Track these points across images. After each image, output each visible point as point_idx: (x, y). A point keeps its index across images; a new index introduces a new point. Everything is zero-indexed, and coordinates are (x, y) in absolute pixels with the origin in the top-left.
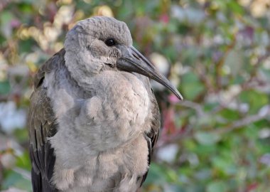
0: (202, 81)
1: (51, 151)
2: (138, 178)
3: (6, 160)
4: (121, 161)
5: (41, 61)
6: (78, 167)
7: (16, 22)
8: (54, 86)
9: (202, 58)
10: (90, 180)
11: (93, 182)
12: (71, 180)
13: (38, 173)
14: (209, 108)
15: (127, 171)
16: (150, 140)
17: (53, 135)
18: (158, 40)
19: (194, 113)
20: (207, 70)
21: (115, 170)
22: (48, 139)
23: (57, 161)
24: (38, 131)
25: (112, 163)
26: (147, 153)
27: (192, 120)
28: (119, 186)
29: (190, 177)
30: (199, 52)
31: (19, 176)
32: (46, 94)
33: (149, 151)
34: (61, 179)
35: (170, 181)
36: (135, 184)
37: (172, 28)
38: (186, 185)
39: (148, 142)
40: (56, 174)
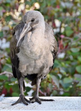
0: (72, 29)
1: (18, 59)
2: (50, 68)
3: (3, 61)
4: (43, 62)
5: (14, 25)
6: (28, 64)
7: (4, 11)
8: (18, 35)
9: (72, 21)
10: (33, 69)
11: (34, 70)
12: (25, 69)
13: (14, 67)
14: (75, 39)
15: (46, 65)
16: (54, 54)
17: (18, 53)
18: (56, 15)
19: (70, 41)
20: (74, 25)
21: (42, 65)
22: (17, 54)
23: (20, 62)
24: (13, 51)
25: (40, 63)
26: (53, 59)
27: (70, 44)
28: (43, 71)
29: (70, 64)
30: (71, 19)
31: (8, 67)
32: (15, 38)
33: (54, 58)
34: (22, 69)
35: (62, 66)
36: (49, 70)
37: (61, 10)
38: (68, 67)
39: (53, 55)
40: (20, 67)
